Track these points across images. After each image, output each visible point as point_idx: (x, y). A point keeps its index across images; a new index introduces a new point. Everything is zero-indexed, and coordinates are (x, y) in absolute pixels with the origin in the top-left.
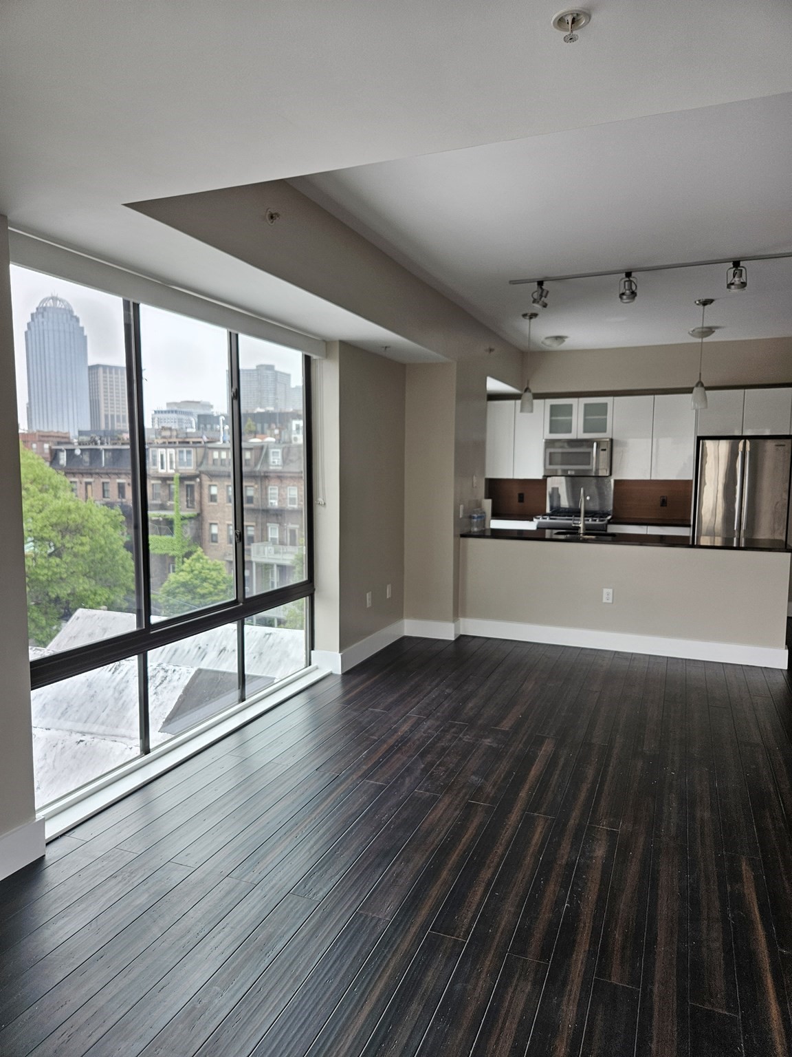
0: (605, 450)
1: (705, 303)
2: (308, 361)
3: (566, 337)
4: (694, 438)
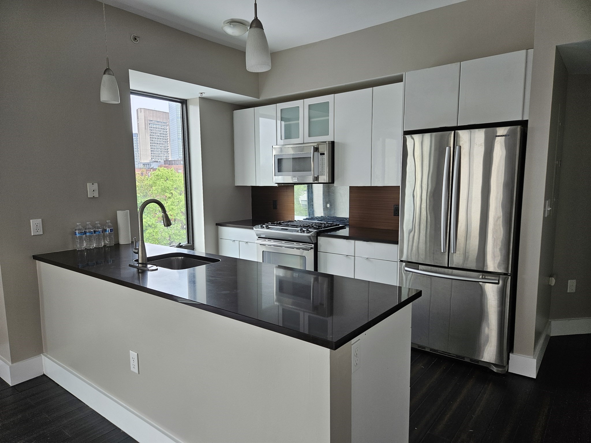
0: (325, 154)
4: (401, 133)
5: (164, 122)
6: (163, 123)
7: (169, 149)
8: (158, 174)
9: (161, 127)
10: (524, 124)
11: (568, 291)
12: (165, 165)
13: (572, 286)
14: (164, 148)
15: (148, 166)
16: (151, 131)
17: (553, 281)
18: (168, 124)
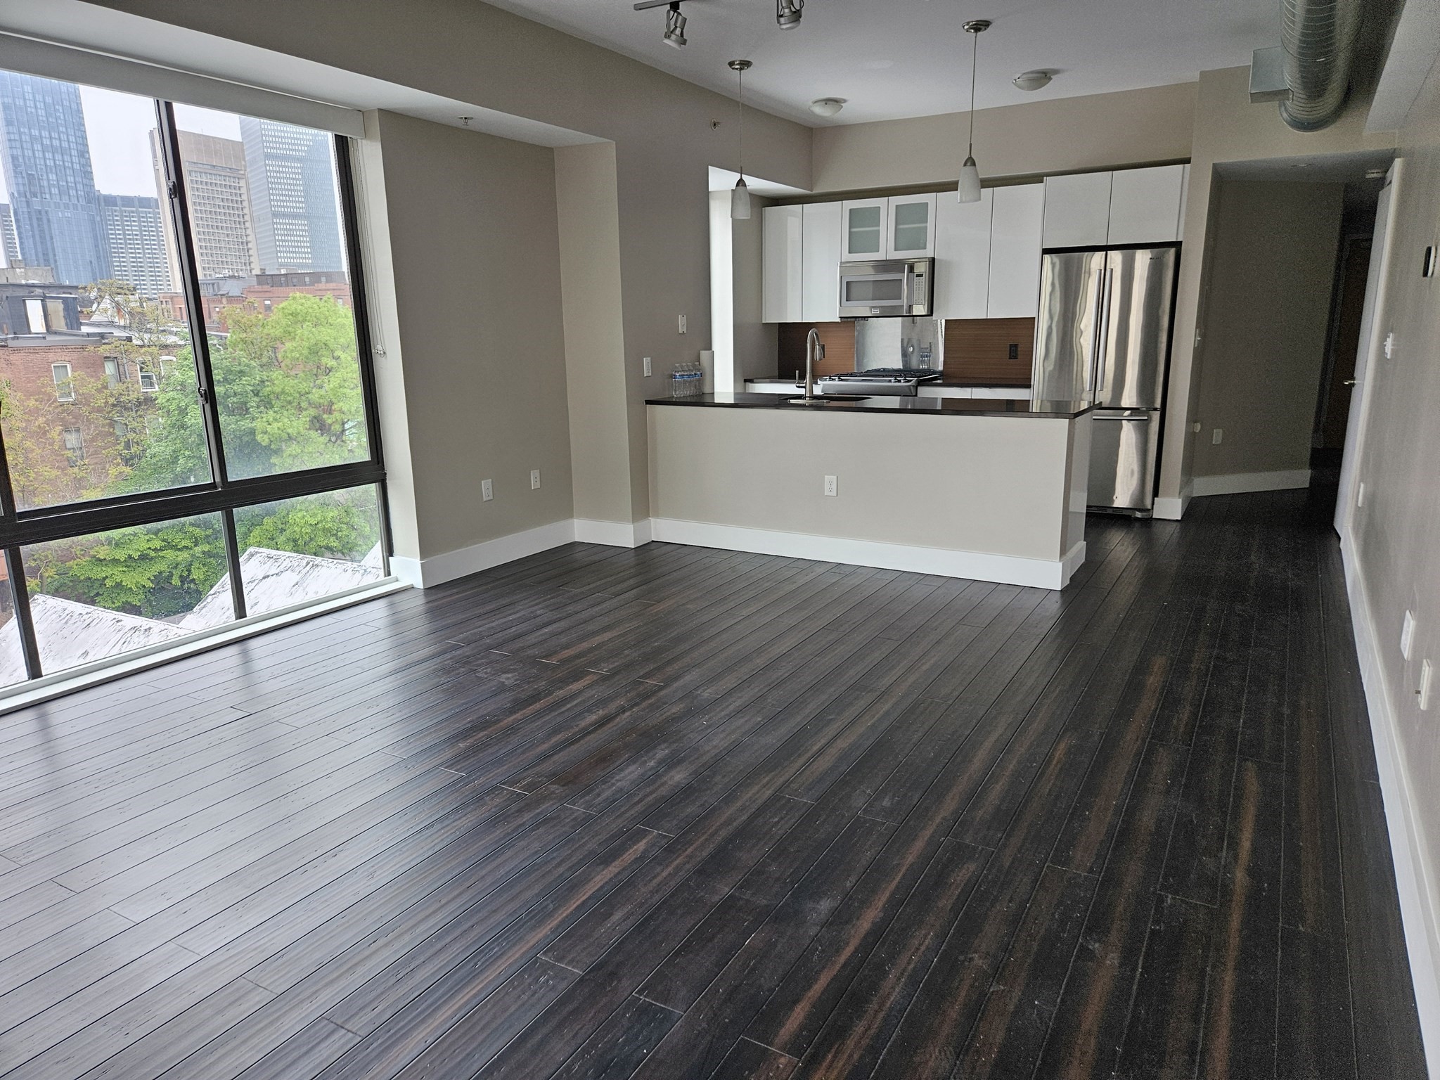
0: (921, 275)
1: (979, 26)
2: (342, 145)
3: (845, 101)
4: (1040, 252)
5: (230, 169)
6: (228, 170)
7: (250, 242)
8: (294, 311)
9: (224, 183)
10: (1177, 245)
11: (1214, 443)
12: (260, 287)
13: (1218, 436)
14: (236, 240)
15: (212, 291)
16: (196, 193)
17: (1198, 427)
18: (242, 172)
